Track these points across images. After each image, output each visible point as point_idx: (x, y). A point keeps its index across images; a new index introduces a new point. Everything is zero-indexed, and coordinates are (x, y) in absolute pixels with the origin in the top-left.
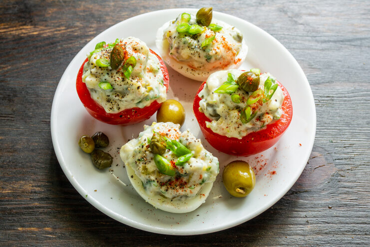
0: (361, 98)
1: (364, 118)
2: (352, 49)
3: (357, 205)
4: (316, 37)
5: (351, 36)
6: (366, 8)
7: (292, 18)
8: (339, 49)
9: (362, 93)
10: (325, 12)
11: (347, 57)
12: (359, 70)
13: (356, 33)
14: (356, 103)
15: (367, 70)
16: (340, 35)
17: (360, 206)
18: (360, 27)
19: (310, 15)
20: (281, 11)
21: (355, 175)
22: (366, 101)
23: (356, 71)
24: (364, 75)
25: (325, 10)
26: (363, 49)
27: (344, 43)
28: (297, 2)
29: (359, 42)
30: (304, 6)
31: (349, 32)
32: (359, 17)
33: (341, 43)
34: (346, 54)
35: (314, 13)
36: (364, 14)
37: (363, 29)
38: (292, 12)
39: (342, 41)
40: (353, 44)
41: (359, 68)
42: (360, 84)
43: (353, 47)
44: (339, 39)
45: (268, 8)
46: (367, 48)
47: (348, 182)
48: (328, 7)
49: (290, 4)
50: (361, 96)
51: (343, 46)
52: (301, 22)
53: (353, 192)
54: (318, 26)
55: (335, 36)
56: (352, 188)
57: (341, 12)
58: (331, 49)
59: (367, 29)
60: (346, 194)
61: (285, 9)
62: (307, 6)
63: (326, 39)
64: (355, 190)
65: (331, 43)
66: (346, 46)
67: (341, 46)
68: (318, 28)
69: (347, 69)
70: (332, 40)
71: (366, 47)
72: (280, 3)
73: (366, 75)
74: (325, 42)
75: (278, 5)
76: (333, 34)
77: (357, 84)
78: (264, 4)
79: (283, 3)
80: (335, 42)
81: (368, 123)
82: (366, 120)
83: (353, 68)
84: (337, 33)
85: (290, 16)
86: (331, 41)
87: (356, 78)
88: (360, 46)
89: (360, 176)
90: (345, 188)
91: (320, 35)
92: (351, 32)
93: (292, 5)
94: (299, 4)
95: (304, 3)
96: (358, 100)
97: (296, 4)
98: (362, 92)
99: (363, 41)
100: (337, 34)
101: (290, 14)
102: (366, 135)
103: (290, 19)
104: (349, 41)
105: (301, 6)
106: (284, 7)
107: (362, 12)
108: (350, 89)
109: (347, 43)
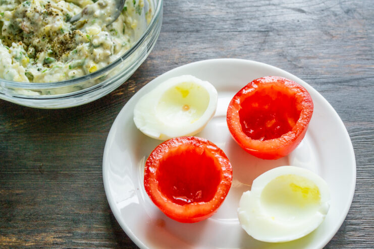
0: (362, 136)
1: (366, 156)
2: (350, 89)
3: (364, 241)
4: (315, 79)
5: (348, 77)
6: (361, 49)
7: (291, 61)
8: (338, 90)
9: (362, 132)
10: (322, 55)
11: (346, 97)
12: (358, 109)
13: (353, 73)
14: (357, 142)
15: (366, 109)
16: (338, 76)
17: (368, 243)
18: (356, 68)
19: (308, 58)
20: (280, 56)
21: (361, 212)
22: (367, 139)
23: (355, 110)
24: (363, 114)
25: (322, 53)
26: (361, 88)
27: (342, 84)
28: (295, 46)
29: (356, 83)
30: (302, 50)
31: (346, 73)
32: (355, 58)
33: (339, 84)
34: (345, 95)
35: (312, 56)
36: (358, 55)
37: (360, 70)
38: (291, 56)
39: (340, 82)
40: (351, 84)
41: (358, 108)
42: (360, 123)
43: (351, 87)
44: (337, 81)
45: (268, 53)
46: (364, 88)
47: (355, 219)
48: (325, 49)
49: (289, 48)
50: (362, 135)
51: (341, 87)
52: (300, 65)
53: (360, 229)
54: (317, 69)
55: (333, 78)
56: (358, 224)
57: (337, 54)
58: (330, 91)
59: (363, 70)
60: (353, 231)
61: (284, 53)
62: (304, 49)
63: (325, 80)
64: (362, 227)
65: (329, 85)
66: (344, 87)
67: (339, 87)
68: (317, 70)
69: (347, 109)
70: (330, 81)
71: (363, 86)
72: (279, 48)
73: (365, 114)
74: (324, 83)
75: (277, 50)
76: (332, 76)
77: (357, 123)
78: (264, 49)
79: (282, 48)
80: (333, 83)
81: (370, 161)
82: (368, 158)
83: (352, 108)
84: (335, 74)
85: (290, 60)
86: (329, 83)
87: (356, 118)
88: (358, 86)
89: (365, 213)
90: (352, 225)
91: (319, 77)
92: (348, 73)
93: (290, 49)
94: (297, 48)
95: (303, 47)
96: (359, 139)
97: (294, 48)
98: (362, 130)
99: (360, 81)
100: (334, 76)
101: (289, 58)
102: (369, 172)
103: (290, 63)
104: (347, 81)
105: (299, 50)
106: (283, 52)
107: (357, 53)
108: (351, 129)
109: (345, 84)
